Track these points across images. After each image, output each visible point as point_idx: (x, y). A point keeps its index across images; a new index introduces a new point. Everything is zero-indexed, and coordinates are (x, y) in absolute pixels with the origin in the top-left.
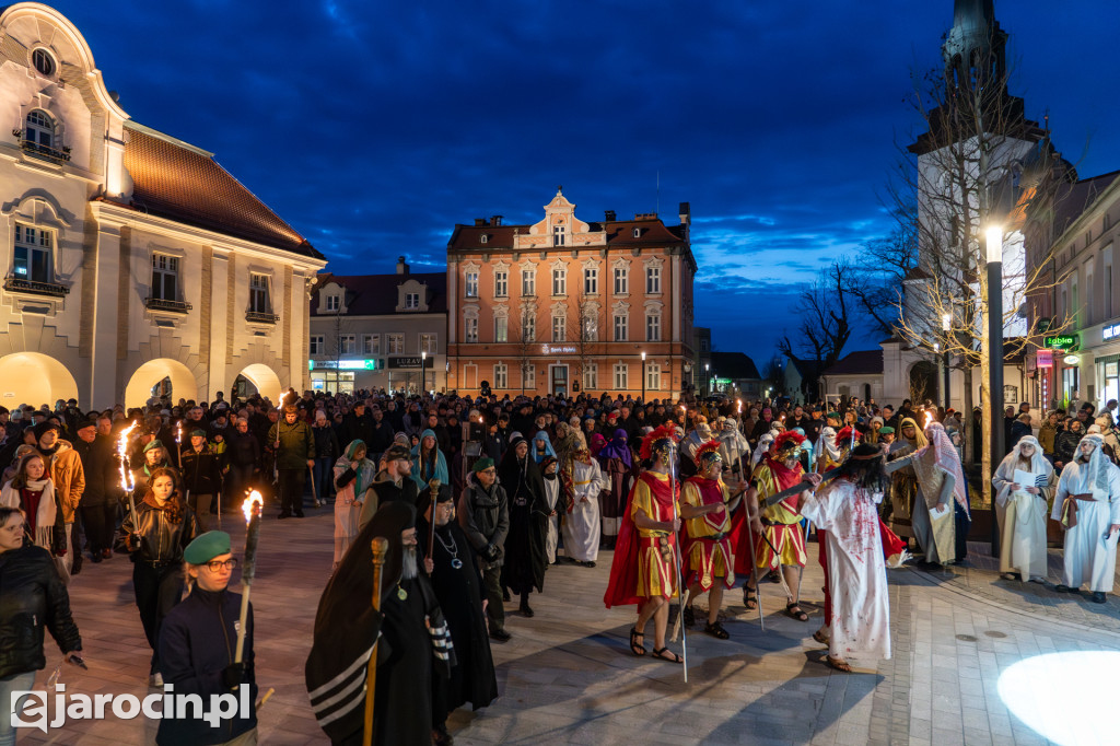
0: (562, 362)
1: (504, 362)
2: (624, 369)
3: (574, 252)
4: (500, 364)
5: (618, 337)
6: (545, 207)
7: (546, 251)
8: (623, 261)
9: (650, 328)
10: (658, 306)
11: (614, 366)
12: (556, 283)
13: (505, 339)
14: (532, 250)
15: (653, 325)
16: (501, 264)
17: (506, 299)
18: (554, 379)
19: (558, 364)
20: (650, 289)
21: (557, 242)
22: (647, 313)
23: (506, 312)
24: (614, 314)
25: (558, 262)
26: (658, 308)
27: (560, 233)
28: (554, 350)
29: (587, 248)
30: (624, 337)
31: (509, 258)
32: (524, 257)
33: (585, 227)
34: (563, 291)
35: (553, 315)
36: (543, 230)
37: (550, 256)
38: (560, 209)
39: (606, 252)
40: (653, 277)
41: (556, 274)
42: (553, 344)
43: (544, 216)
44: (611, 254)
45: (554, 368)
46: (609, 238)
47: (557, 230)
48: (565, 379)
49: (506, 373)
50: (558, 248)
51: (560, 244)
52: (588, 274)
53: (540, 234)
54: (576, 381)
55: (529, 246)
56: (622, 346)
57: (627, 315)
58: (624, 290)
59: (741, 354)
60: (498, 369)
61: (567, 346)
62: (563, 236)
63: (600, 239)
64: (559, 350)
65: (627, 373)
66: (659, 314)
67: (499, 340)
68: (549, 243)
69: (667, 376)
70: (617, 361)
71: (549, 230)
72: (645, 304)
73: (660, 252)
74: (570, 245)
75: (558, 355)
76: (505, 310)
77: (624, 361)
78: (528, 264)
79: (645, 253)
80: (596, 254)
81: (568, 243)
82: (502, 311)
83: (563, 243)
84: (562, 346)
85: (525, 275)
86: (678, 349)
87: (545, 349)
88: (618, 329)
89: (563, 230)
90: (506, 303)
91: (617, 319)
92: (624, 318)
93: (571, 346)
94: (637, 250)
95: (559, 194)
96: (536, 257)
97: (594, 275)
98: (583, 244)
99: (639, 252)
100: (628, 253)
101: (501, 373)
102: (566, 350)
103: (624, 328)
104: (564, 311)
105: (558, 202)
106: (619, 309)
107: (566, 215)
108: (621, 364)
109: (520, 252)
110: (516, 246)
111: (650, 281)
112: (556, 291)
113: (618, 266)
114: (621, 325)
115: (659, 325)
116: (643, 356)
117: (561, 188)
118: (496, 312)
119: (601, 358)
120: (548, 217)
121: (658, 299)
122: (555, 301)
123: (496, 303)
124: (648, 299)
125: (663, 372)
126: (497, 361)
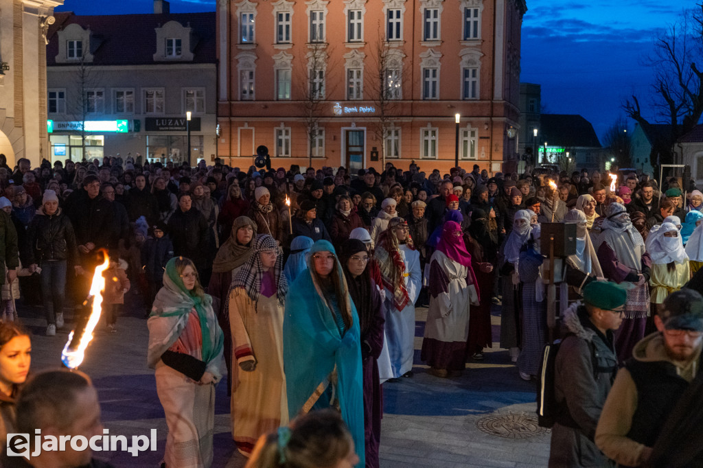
0: (358, 124)
1: (286, 124)
2: (434, 133)
4: (282, 127)
5: (426, 94)
9: (466, 84)
10: (477, 55)
11: (422, 130)
12: (351, 26)
13: (288, 96)
15: (470, 79)
17: (290, 47)
18: (348, 146)
19: (353, 127)
20: (467, 34)
22: (463, 65)
23: (289, 62)
24: (423, 65)
26: (477, 58)
28: (348, 110)
30: (434, 95)
34: (359, 37)
35: (347, 66)
40: (471, 19)
41: (351, 15)
42: (347, 102)
45: (347, 132)
48: (362, 146)
49: (289, 137)
52: (390, 15)
54: (375, 149)
56: (431, 105)
57: (438, 66)
58: (435, 36)
59: (578, 117)
60: (280, 133)
61: (364, 106)
64: (354, 109)
65: (437, 138)
66: (478, 66)
67: (281, 96)
69: (486, 142)
70: (425, 124)
72: (460, 54)
75: (353, 115)
76: (288, 59)
77: (433, 124)
82: (283, 60)
84: (358, 105)
85: (313, 15)
86: (501, 110)
87: (338, 109)
88: (426, 84)
90: (289, 51)
91: (426, 72)
92: (434, 71)
93: (369, 106)
97: (398, 16)
101: (283, 137)
102: (363, 110)
103: (434, 83)
104: (360, 61)
106: (429, 59)
108: (429, 128)
111: (467, 24)
112: (351, 35)
113: (429, 5)
114: (430, 79)
115: (477, 79)
116: (458, 117)
118: (278, 62)
119: (405, 120)
121: (477, 46)
122: (349, 49)
123: (278, 51)
124: (465, 46)
125: (481, 138)
126: (278, 124)
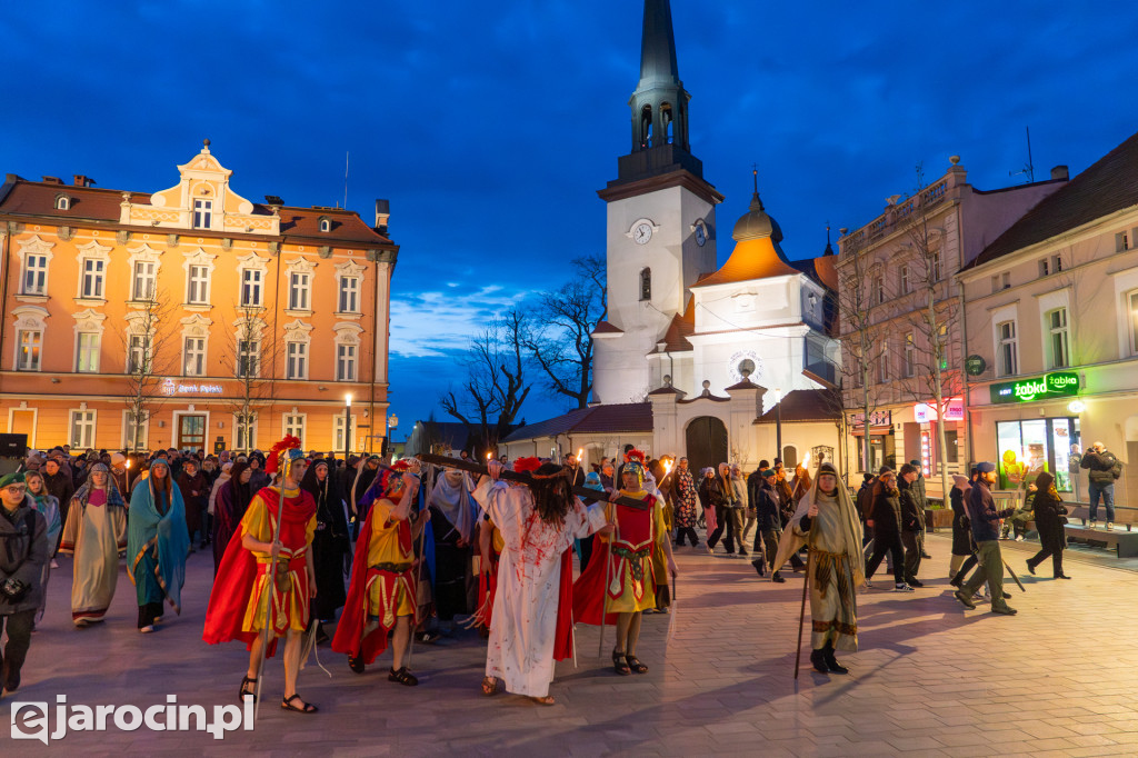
0: (197, 407)
1: (89, 405)
2: (300, 420)
3: (227, 241)
4: (83, 409)
5: (291, 372)
6: (180, 168)
7: (180, 233)
8: (304, 262)
9: (341, 363)
10: (355, 330)
11: (285, 416)
12: (193, 285)
13: (94, 368)
14: (154, 230)
15: (346, 358)
16: (92, 245)
17: (102, 304)
18: (180, 435)
19: (191, 411)
20: (343, 307)
21: (197, 223)
22: (338, 340)
23: (99, 323)
24: (288, 338)
25: (199, 254)
26: (355, 334)
27: (203, 210)
28: (184, 389)
29: (249, 237)
30: (301, 374)
31: (111, 238)
32: (136, 239)
33: (246, 206)
34: (203, 298)
35: (186, 333)
36: (175, 201)
37: (184, 243)
38: (204, 174)
39: (279, 247)
40: (349, 290)
41: (193, 271)
42: (184, 379)
43: (177, 181)
44: (286, 249)
45: (181, 418)
46: (283, 227)
47: (198, 204)
48: (204, 436)
49: (93, 423)
50: (199, 230)
51: (202, 227)
52: (247, 275)
53: (168, 207)
54: (220, 439)
55: (148, 223)
56: (297, 386)
57: (308, 340)
58: (303, 305)
60: (78, 416)
61: (207, 383)
62: (208, 216)
63: (271, 225)
64: (193, 388)
66: (357, 342)
67: (82, 368)
68: (185, 222)
69: (366, 432)
70: (289, 409)
71: (186, 203)
73: (361, 256)
74: (220, 228)
75: (191, 396)
76: (97, 319)
77: (300, 409)
78: (145, 250)
79: (338, 254)
80: (263, 248)
81: (217, 225)
82: (90, 322)
83: (207, 224)
84: (199, 383)
85: (138, 267)
86: (382, 395)
87: (169, 386)
88: (292, 361)
89: (208, 205)
90: (98, 309)
91: (292, 347)
92: (302, 346)
93: (215, 384)
94: (326, 249)
95: (206, 151)
96: (161, 241)
97: (257, 278)
98: (243, 231)
99: (330, 251)
100: (313, 253)
101: (83, 423)
102: (206, 389)
103: (301, 360)
104: (205, 328)
105: (203, 163)
106: (296, 330)
107: (216, 184)
108: (295, 414)
109: (132, 230)
110: (125, 219)
111: (344, 295)
112: (192, 296)
113: (296, 269)
114: (297, 355)
115: (355, 358)
116: (349, 398)
117: (209, 144)
118: (81, 323)
119: (262, 403)
120: (184, 183)
121: (355, 320)
122: (190, 313)
123: (82, 308)
124: (340, 320)
125: (359, 426)
126: (77, 404)
